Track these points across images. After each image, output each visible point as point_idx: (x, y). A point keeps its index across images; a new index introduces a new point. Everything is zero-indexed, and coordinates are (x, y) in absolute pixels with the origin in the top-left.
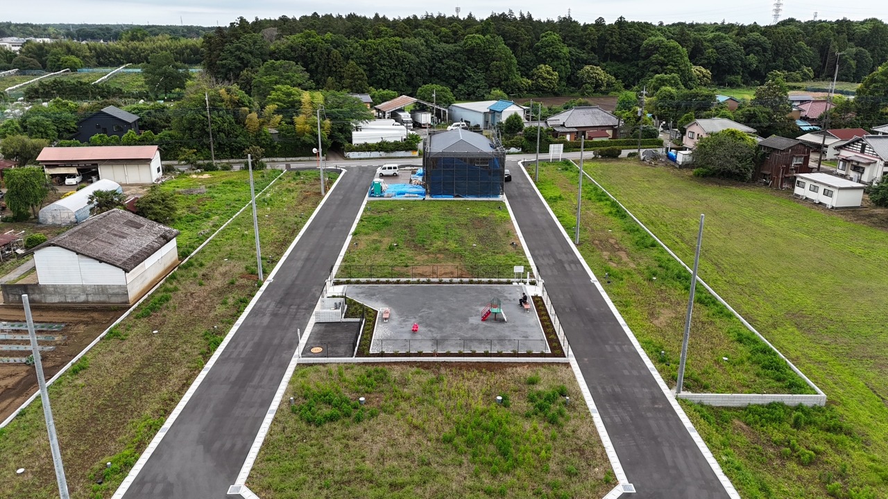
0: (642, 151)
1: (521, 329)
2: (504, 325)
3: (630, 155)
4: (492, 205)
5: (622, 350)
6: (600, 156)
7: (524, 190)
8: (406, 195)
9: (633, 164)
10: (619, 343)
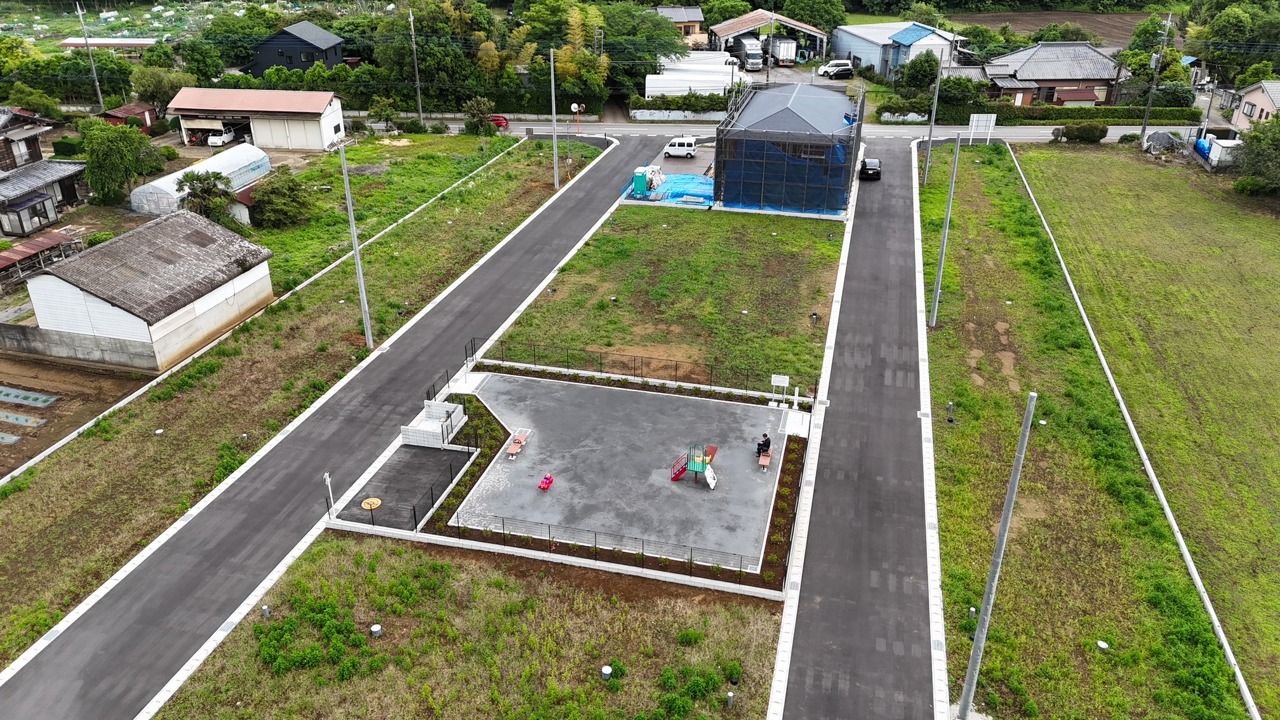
0: (1150, 131)
1: (733, 509)
2: (705, 496)
3: (1125, 139)
4: (822, 227)
5: (900, 586)
6: (1064, 139)
7: (894, 202)
8: (684, 198)
9: (1123, 158)
10: (902, 569)
